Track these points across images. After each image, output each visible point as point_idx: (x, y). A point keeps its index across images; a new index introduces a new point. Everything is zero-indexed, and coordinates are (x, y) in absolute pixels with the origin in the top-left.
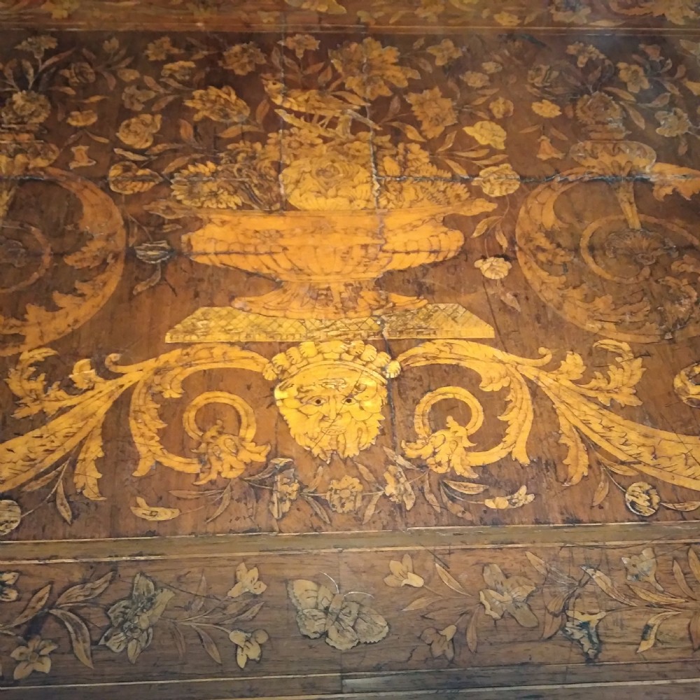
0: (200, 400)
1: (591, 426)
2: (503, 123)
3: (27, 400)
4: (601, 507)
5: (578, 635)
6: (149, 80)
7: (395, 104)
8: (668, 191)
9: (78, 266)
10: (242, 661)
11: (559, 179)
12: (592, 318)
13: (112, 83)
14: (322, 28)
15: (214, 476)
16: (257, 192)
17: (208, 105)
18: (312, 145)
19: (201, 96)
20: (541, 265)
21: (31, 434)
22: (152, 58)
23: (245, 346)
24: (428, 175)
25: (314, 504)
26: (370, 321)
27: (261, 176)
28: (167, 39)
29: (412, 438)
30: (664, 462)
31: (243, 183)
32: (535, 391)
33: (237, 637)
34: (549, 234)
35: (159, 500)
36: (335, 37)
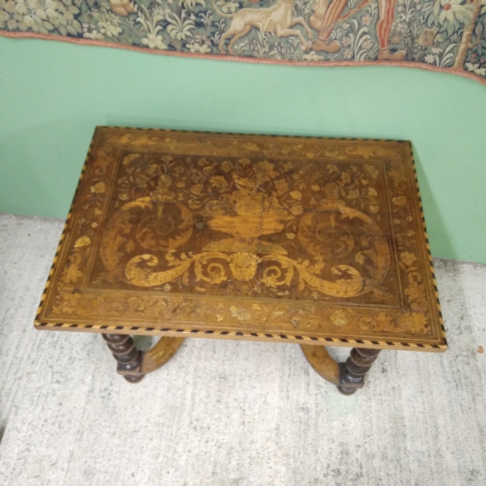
1: (307, 278)
2: (302, 191)
3: (170, 262)
4: (305, 296)
5: (293, 322)
6: (199, 173)
7: (271, 184)
8: (346, 216)
9: (181, 228)
11: (314, 211)
12: (314, 251)
13: (189, 173)
14: (252, 156)
15: (214, 283)
16: (228, 210)
17: (216, 182)
18: (245, 196)
19: (214, 179)
20: (304, 236)
21: (172, 270)
22: (200, 165)
23: (223, 252)
24: (277, 207)
25: (237, 291)
26: (255, 248)
27: (230, 205)
28: (204, 158)
29: (262, 278)
30: (323, 288)
31: (225, 207)
32: (295, 269)
33: (218, 316)
34: (308, 227)
35: (202, 287)
36: (255, 160)
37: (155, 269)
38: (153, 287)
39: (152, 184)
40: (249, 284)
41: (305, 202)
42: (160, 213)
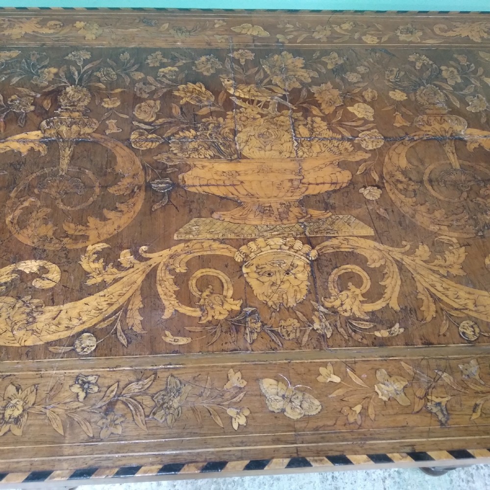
0: (198, 274)
1: (436, 288)
2: (371, 104)
3: (94, 274)
4: (444, 335)
5: (435, 410)
6: (150, 79)
7: (304, 93)
8: (476, 145)
9: (117, 193)
10: (235, 426)
11: (407, 139)
12: (433, 223)
13: (128, 80)
14: (255, 46)
15: (210, 318)
16: (222, 148)
17: (189, 94)
19: (183, 88)
20: (400, 191)
21: (98, 294)
22: (151, 65)
23: (222, 241)
24: (327, 137)
25: (272, 335)
26: (297, 226)
27: (224, 138)
28: (159, 53)
29: (328, 296)
30: (481, 309)
31: (214, 142)
33: (231, 412)
34: (404, 172)
35: (179, 333)
36: (264, 51)
37: (53, 298)
38: (49, 344)
39: (47, 104)
40: (300, 315)
41: (382, 122)
42: (64, 163)
